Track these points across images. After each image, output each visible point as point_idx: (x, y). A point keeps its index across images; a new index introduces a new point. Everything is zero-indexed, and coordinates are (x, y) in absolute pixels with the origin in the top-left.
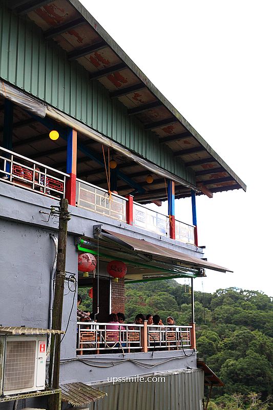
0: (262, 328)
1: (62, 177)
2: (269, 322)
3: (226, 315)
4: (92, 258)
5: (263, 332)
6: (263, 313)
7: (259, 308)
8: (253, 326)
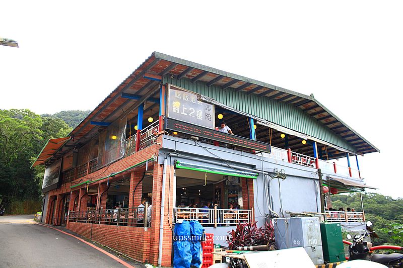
0: (382, 215)
1: (314, 159)
2: (386, 211)
3: (357, 207)
4: (327, 188)
5: (383, 217)
6: (382, 206)
7: (379, 203)
8: (376, 213)
